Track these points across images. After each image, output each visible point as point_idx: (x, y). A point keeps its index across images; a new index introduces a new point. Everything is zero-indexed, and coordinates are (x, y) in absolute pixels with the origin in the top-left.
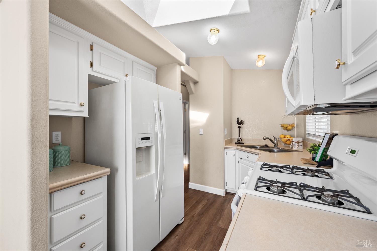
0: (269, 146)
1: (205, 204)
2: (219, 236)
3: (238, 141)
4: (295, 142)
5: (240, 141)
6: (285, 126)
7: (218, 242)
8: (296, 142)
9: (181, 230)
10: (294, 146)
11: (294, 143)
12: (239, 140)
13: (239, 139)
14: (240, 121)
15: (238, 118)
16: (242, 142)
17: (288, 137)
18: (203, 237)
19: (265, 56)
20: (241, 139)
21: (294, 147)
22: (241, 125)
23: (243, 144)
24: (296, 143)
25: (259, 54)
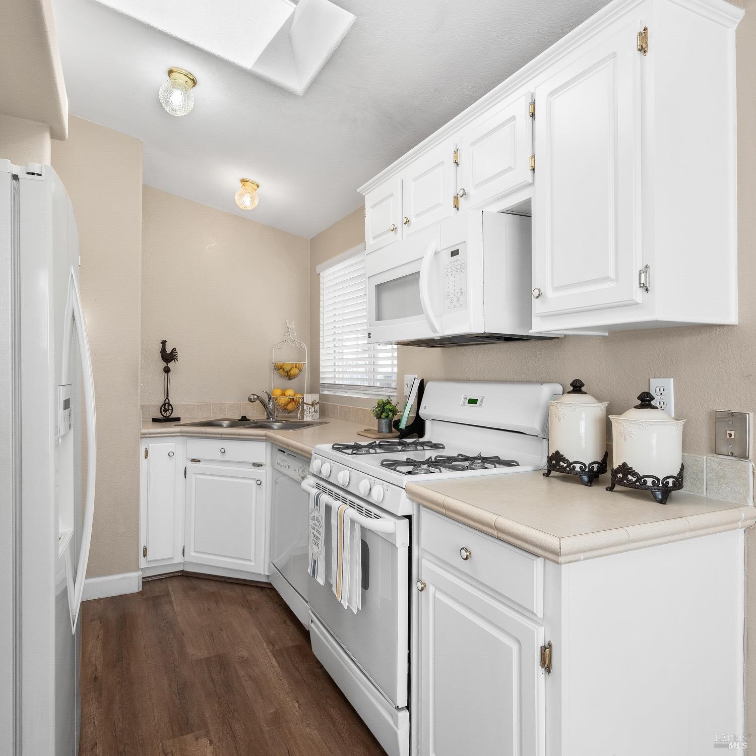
0: (249, 420)
1: (101, 632)
2: (213, 676)
3: (163, 413)
4: (307, 404)
5: (168, 414)
6: (287, 368)
7: (222, 689)
8: (311, 403)
9: (92, 729)
10: (305, 413)
11: (305, 406)
12: (165, 411)
13: (166, 406)
14: (168, 351)
15: (164, 343)
16: (173, 416)
17: (290, 392)
18: (178, 702)
19: (258, 186)
20: (170, 408)
21: (305, 416)
22: (170, 365)
23: (178, 419)
24: (310, 406)
25: (246, 177)
